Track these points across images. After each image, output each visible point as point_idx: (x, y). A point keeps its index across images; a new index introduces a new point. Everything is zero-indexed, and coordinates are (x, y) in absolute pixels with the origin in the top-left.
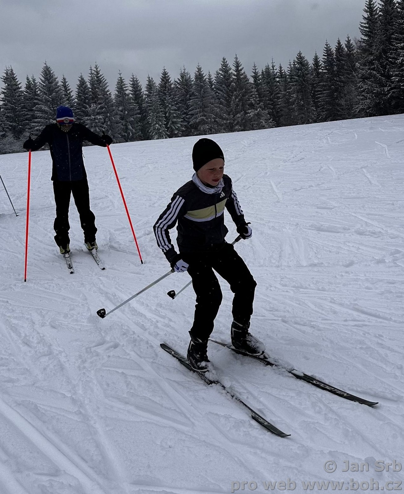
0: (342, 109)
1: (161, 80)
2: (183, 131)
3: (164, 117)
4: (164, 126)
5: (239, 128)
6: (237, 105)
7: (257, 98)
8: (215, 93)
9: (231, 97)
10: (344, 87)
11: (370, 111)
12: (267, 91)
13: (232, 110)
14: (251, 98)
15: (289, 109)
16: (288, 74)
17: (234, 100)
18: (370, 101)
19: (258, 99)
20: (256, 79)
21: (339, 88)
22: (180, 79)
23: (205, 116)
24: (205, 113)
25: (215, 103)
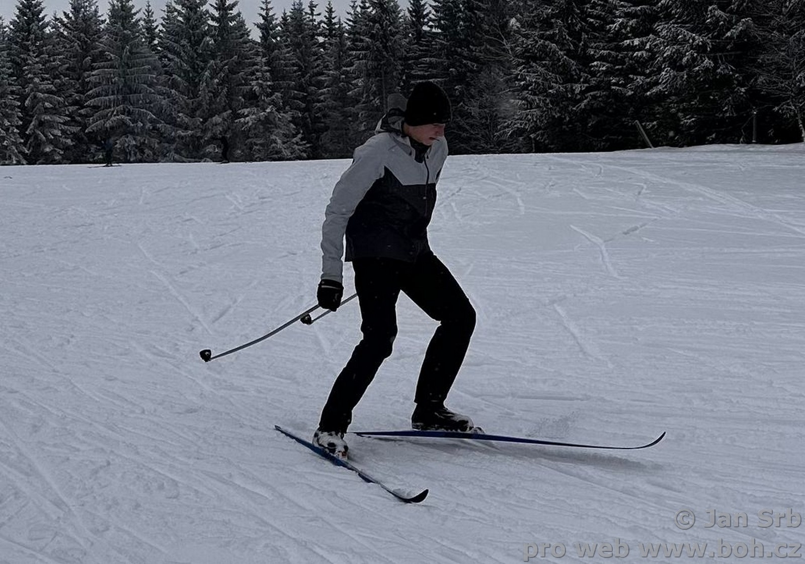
0: (472, 126)
1: (17, 12)
2: (66, 148)
3: (19, 107)
4: (15, 130)
5: (217, 150)
6: (216, 94)
7: (266, 80)
8: (160, 59)
9: (200, 71)
10: (479, 72)
11: (538, 135)
12: (293, 65)
13: (200, 105)
14: (253, 80)
15: (345, 115)
16: (348, 27)
17: (208, 81)
18: (539, 113)
19: (269, 83)
20: (268, 33)
21: (468, 74)
22: (71, 15)
23: (129, 113)
24: (131, 108)
25: (157, 84)
